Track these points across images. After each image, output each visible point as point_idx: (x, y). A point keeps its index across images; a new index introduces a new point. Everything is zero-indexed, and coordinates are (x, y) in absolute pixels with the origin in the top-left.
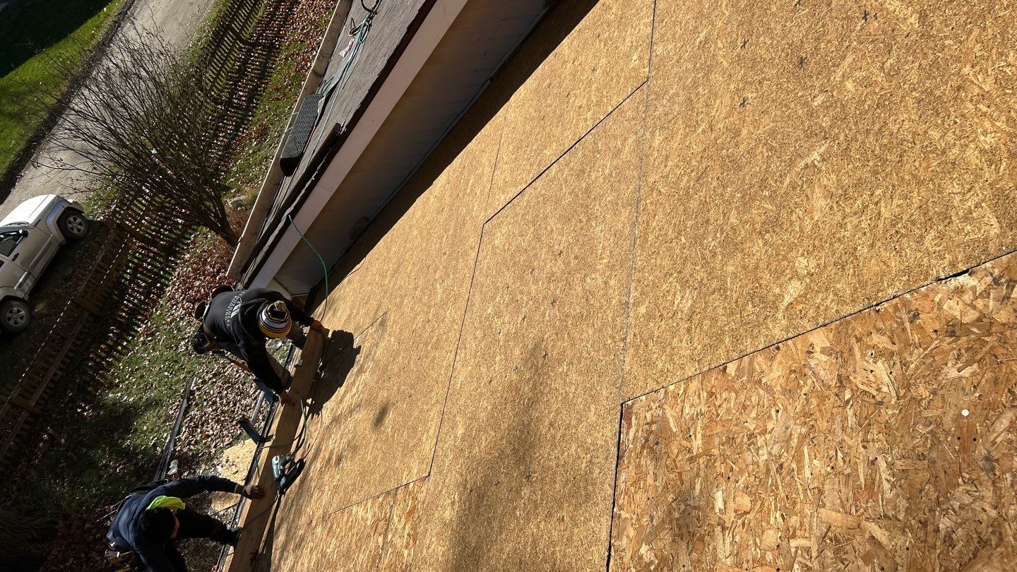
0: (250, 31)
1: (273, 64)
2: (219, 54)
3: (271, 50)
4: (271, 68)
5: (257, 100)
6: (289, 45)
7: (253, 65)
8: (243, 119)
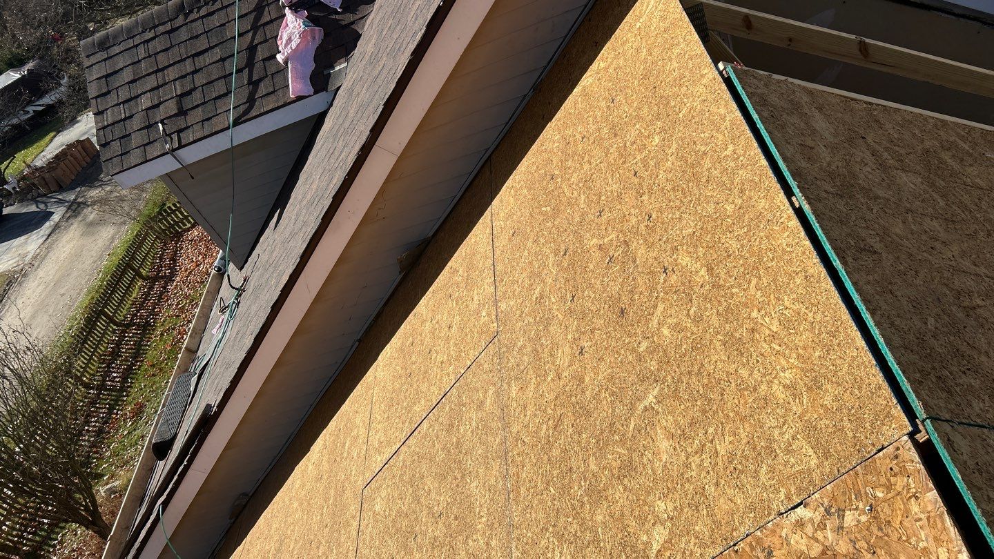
0: (123, 314)
1: (148, 341)
2: (91, 339)
3: (146, 328)
4: (146, 345)
5: (131, 378)
6: (164, 321)
7: (127, 345)
8: (116, 401)
